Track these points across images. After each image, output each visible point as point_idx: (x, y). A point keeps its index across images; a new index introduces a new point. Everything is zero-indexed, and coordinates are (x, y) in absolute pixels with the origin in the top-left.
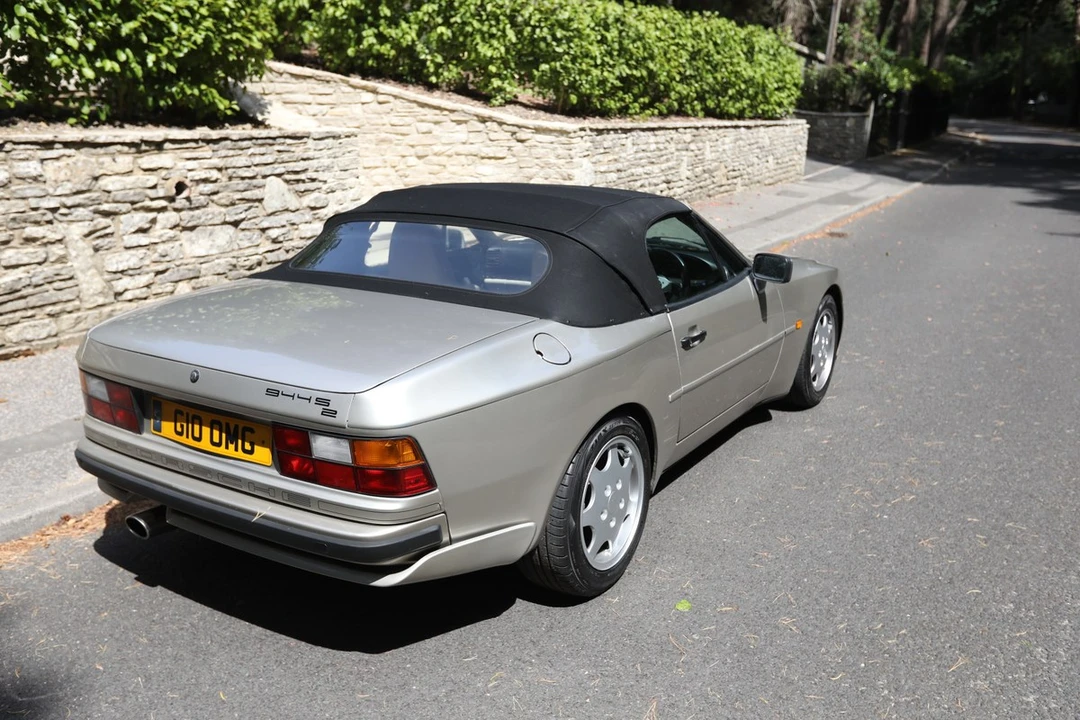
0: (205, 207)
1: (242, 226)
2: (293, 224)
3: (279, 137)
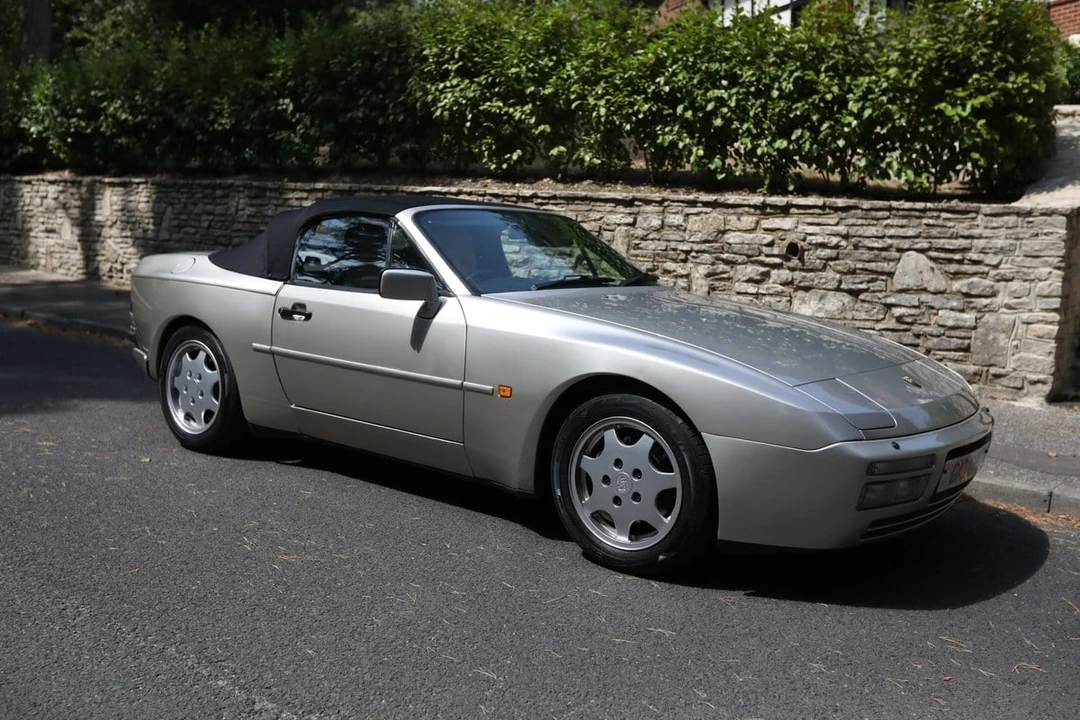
0: (821, 270)
1: (862, 297)
3: (930, 210)
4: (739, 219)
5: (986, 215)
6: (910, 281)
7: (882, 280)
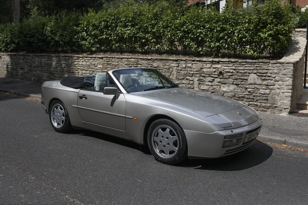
0: (228, 79)
1: (239, 86)
2: (258, 89)
3: (257, 62)
4: (206, 65)
5: (272, 64)
6: (252, 82)
7: (245, 81)
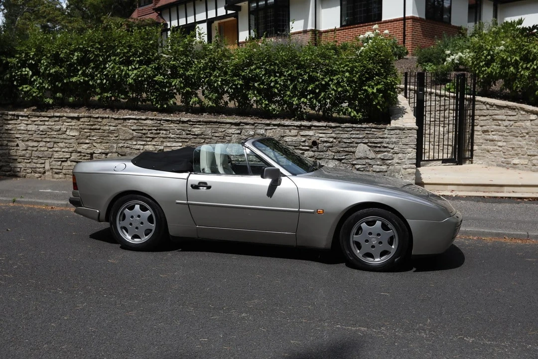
1: (343, 161)
2: (370, 165)
3: (368, 128)
4: (290, 131)
5: (388, 130)
6: (361, 155)
7: (351, 155)
